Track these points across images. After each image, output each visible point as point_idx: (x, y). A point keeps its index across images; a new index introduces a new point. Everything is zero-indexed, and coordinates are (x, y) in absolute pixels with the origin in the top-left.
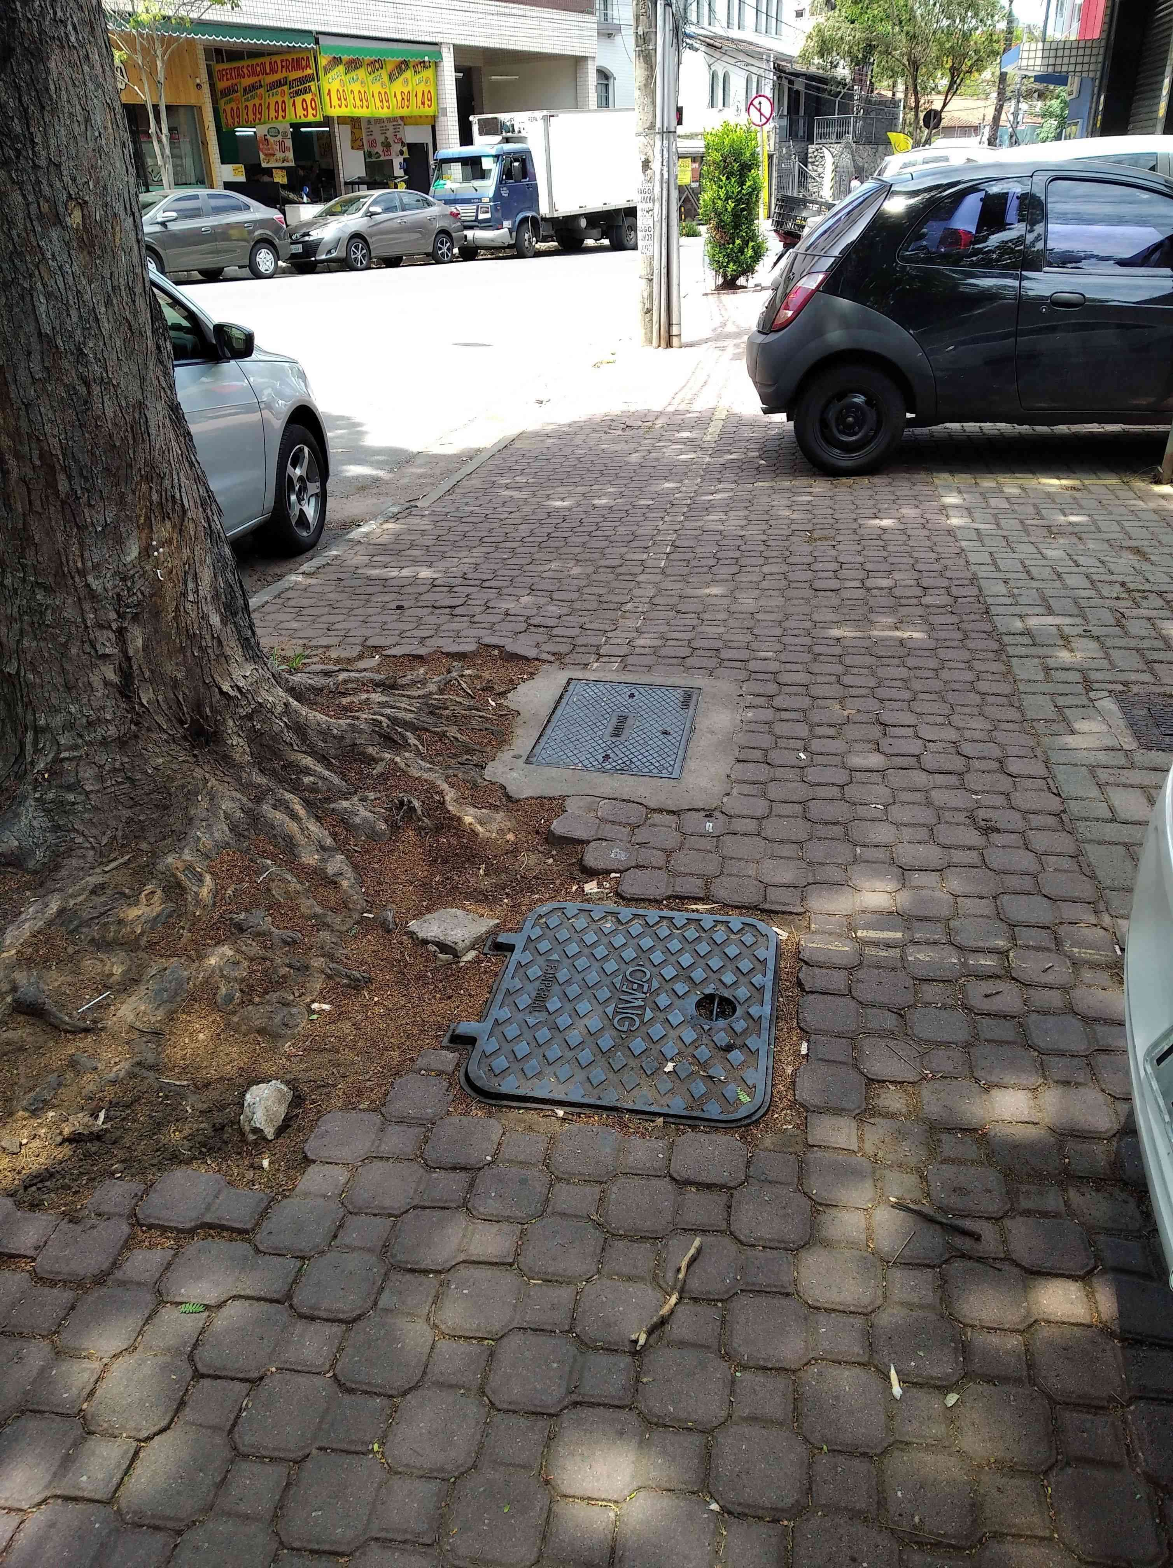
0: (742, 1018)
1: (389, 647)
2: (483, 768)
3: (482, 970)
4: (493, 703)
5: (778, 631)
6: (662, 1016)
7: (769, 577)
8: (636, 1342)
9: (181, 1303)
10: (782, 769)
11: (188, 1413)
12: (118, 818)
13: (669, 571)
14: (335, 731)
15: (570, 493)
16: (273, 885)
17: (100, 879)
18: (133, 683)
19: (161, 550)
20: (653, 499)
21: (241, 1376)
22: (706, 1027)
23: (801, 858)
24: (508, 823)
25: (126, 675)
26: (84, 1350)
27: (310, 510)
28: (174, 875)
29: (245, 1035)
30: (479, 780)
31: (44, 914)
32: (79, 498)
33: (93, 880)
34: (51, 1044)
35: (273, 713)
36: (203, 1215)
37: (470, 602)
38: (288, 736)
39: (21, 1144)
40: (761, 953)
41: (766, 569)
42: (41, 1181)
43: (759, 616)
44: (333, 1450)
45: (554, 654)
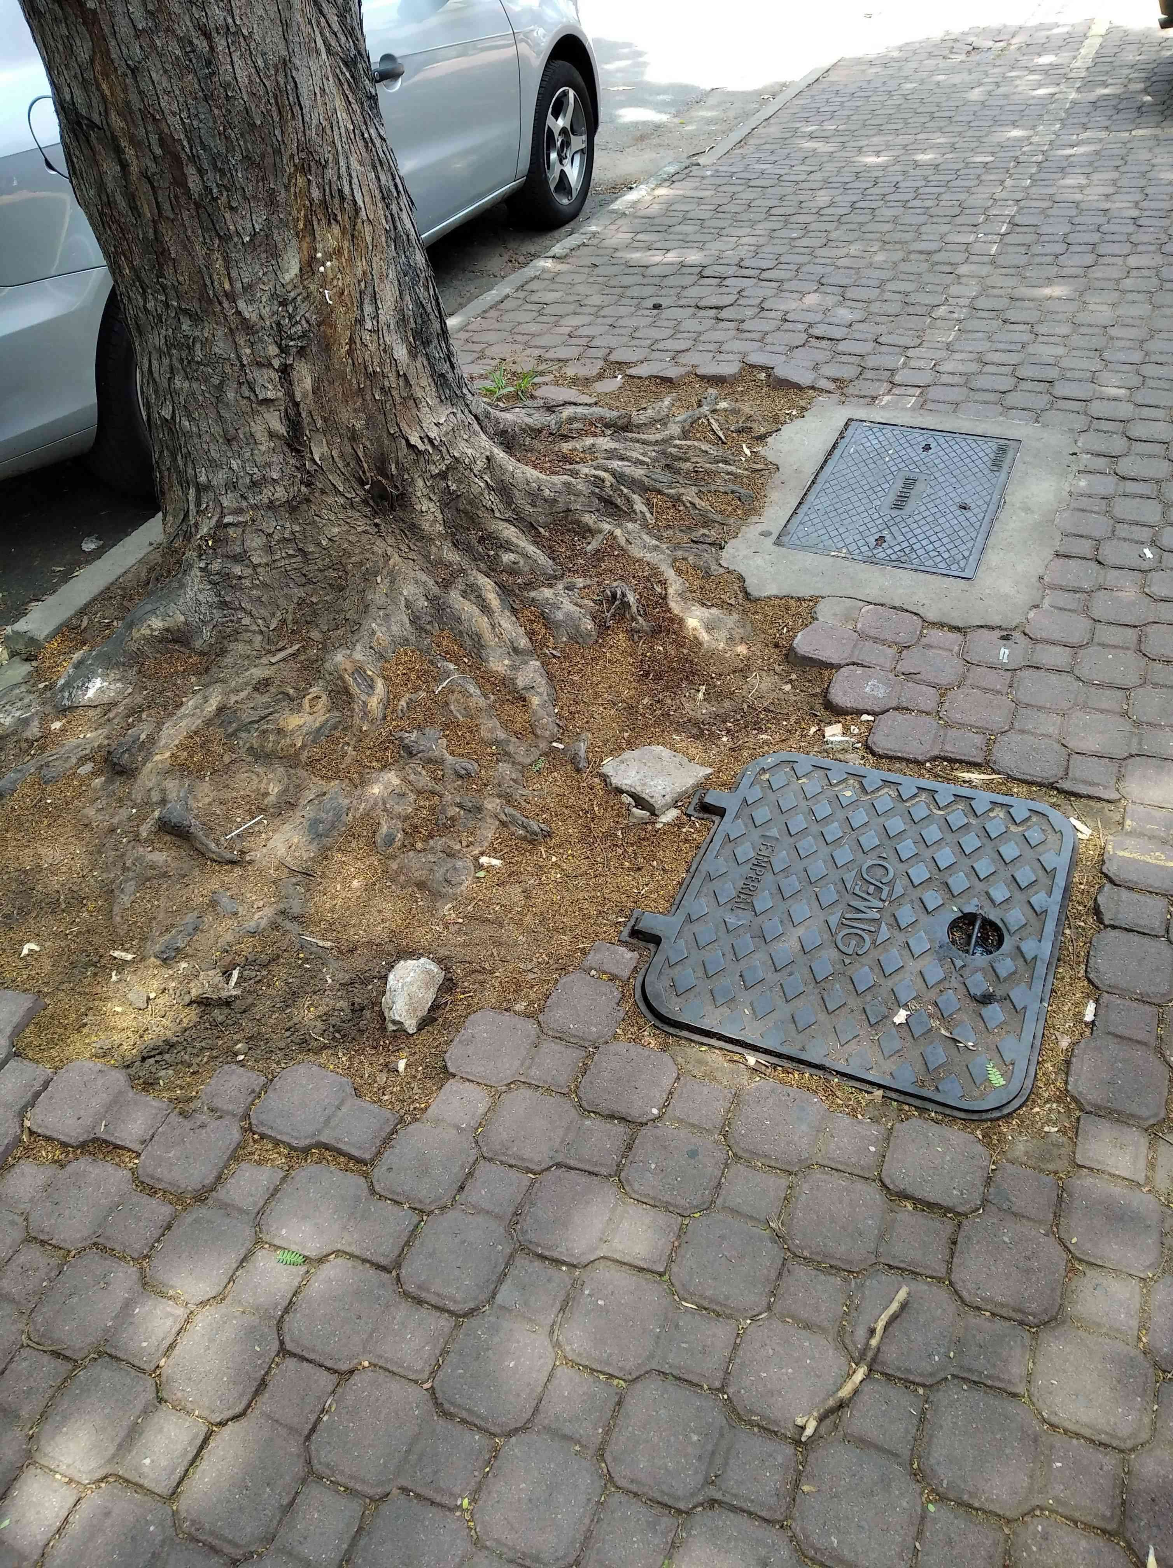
0: (1009, 955)
1: (635, 364)
2: (722, 548)
3: (683, 837)
4: (747, 452)
5: (1137, 357)
6: (901, 937)
7: (1134, 273)
8: (803, 1428)
9: (279, 1247)
10: (1116, 573)
11: (264, 1403)
12: (288, 598)
13: (1001, 261)
14: (547, 492)
15: (888, 146)
16: (452, 698)
17: (267, 673)
18: (303, 434)
19: (328, 264)
20: (993, 154)
21: (329, 1364)
22: (959, 963)
23: (1125, 714)
24: (741, 631)
25: (294, 424)
26: (172, 1287)
27: (573, 173)
28: (341, 678)
29: (403, 888)
30: (714, 567)
31: (202, 711)
32: (215, 199)
33: (257, 673)
34: (196, 872)
35: (471, 470)
36: (320, 1131)
37: (740, 302)
38: (491, 499)
39: (149, 999)
40: (1050, 860)
41: (1133, 261)
42: (160, 1054)
43: (1113, 332)
44: (418, 1496)
45: (835, 380)
